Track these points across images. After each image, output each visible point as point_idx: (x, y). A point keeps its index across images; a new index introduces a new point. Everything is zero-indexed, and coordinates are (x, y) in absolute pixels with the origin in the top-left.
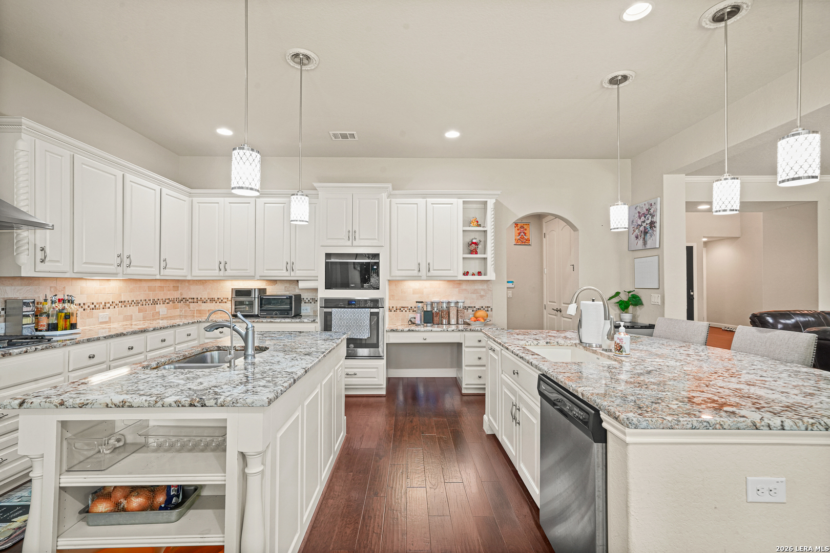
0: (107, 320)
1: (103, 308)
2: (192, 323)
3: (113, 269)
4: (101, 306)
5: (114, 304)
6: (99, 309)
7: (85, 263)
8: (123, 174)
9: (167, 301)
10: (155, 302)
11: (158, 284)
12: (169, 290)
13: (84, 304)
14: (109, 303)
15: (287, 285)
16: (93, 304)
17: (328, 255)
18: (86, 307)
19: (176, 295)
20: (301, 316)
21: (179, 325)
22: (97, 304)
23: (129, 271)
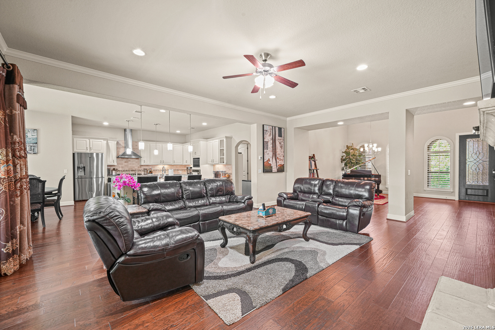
3: (159, 163)
10: (178, 170)
11: (179, 166)
23: (163, 163)
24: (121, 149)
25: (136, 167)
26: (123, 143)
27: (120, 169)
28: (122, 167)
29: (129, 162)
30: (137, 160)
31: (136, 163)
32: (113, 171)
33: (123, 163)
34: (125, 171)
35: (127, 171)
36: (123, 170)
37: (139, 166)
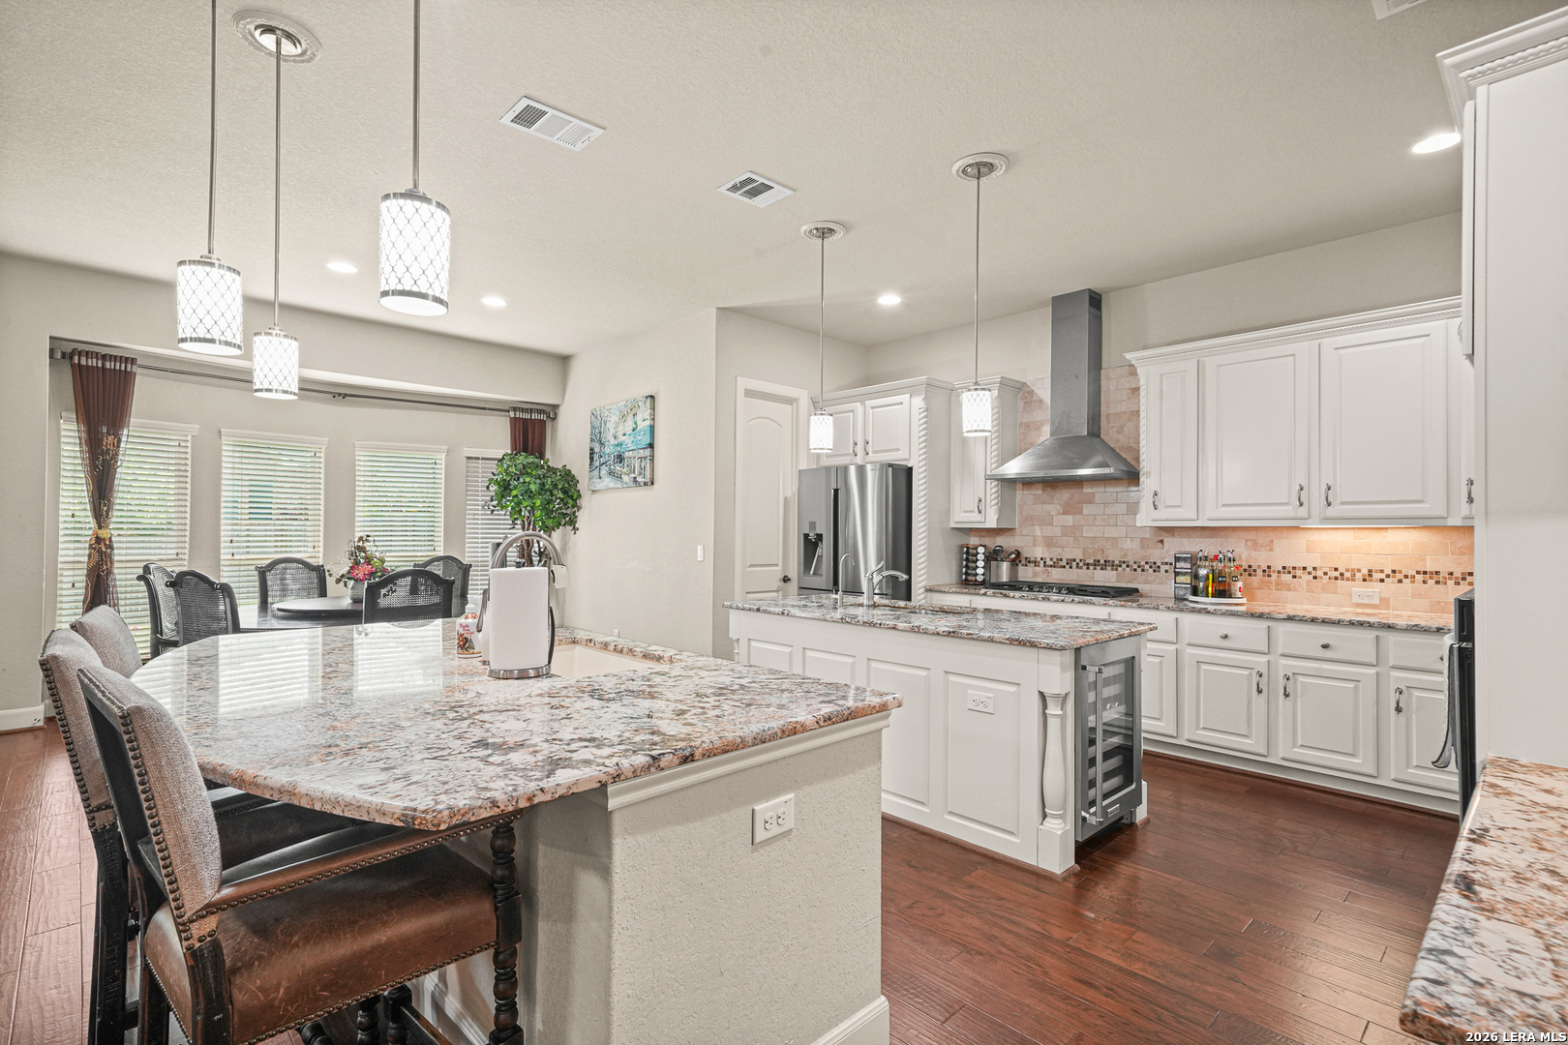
0: (1376, 601)
1: (1364, 580)
3: (1290, 511)
4: (1359, 576)
5: (1399, 576)
6: (1353, 580)
13: (1315, 569)
14: (1382, 571)
16: (1336, 569)
18: (1319, 573)
22: (1347, 570)
23: (1331, 512)
25: (1128, 545)
27: (1038, 553)
28: (1049, 542)
29: (1087, 509)
30: (1133, 495)
31: (1130, 509)
33: (1053, 513)
34: (1061, 563)
35: (1074, 564)
36: (1051, 559)
37: (1148, 536)
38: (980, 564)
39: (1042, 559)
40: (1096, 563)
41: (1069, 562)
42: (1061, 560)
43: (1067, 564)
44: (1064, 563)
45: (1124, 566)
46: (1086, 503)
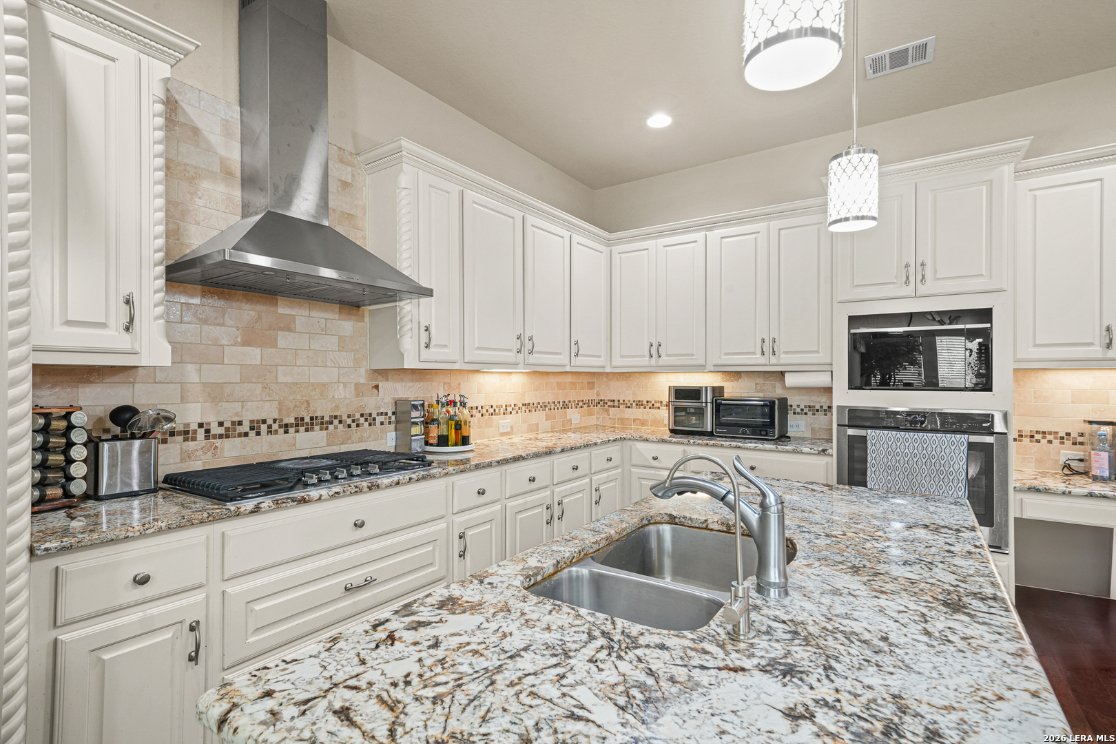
0: (509, 430)
1: (504, 414)
2: (614, 441)
3: (511, 356)
4: (502, 411)
5: (517, 408)
6: (500, 415)
7: (478, 348)
8: (524, 216)
9: (581, 404)
10: (566, 406)
11: (569, 379)
12: (582, 388)
13: (482, 407)
14: (511, 406)
15: (760, 381)
16: (492, 407)
17: (854, 320)
18: (484, 411)
19: (591, 395)
20: (789, 437)
21: (596, 444)
22: (497, 407)
23: (531, 360)
24: (205, 185)
25: (339, 393)
26: (227, 133)
27: (195, 413)
28: (215, 393)
29: (283, 339)
30: (347, 326)
31: (343, 344)
32: (106, 448)
33: (224, 342)
34: (240, 429)
35: (264, 428)
36: (221, 424)
37: (362, 381)
38: (79, 453)
39: (201, 425)
40: (299, 422)
41: (255, 427)
42: (240, 423)
43: (252, 428)
44: (245, 427)
45: (336, 422)
46: (281, 329)
